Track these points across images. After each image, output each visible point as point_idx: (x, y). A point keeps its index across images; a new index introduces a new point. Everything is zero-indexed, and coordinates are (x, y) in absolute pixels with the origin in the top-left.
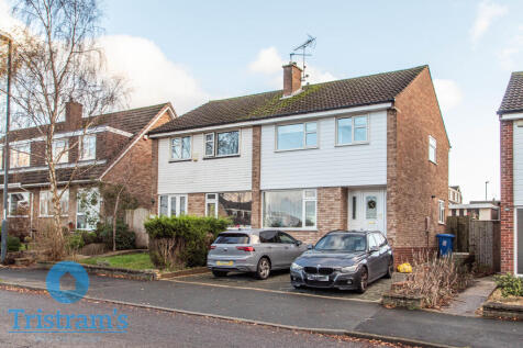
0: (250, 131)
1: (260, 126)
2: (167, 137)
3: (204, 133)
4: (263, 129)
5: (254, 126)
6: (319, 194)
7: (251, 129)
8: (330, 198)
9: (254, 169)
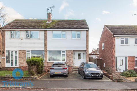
0: (44, 32)
1: (47, 30)
2: (9, 30)
3: (25, 30)
4: (48, 32)
5: (45, 30)
6: (66, 52)
7: (44, 31)
8: (70, 53)
9: (45, 43)
